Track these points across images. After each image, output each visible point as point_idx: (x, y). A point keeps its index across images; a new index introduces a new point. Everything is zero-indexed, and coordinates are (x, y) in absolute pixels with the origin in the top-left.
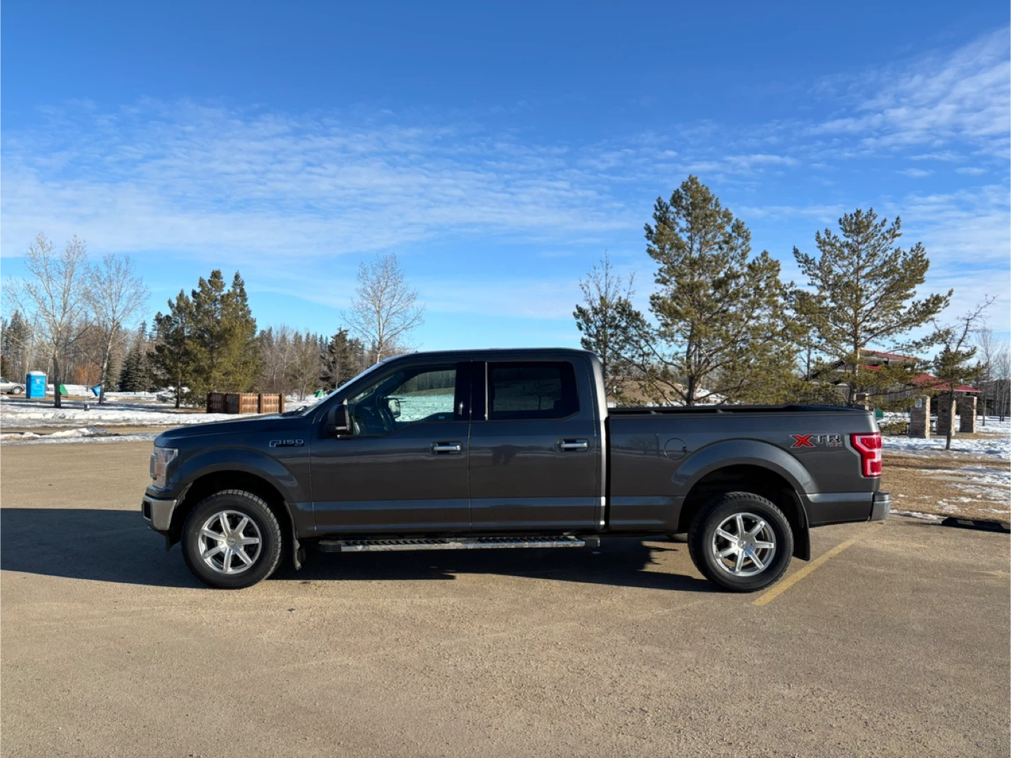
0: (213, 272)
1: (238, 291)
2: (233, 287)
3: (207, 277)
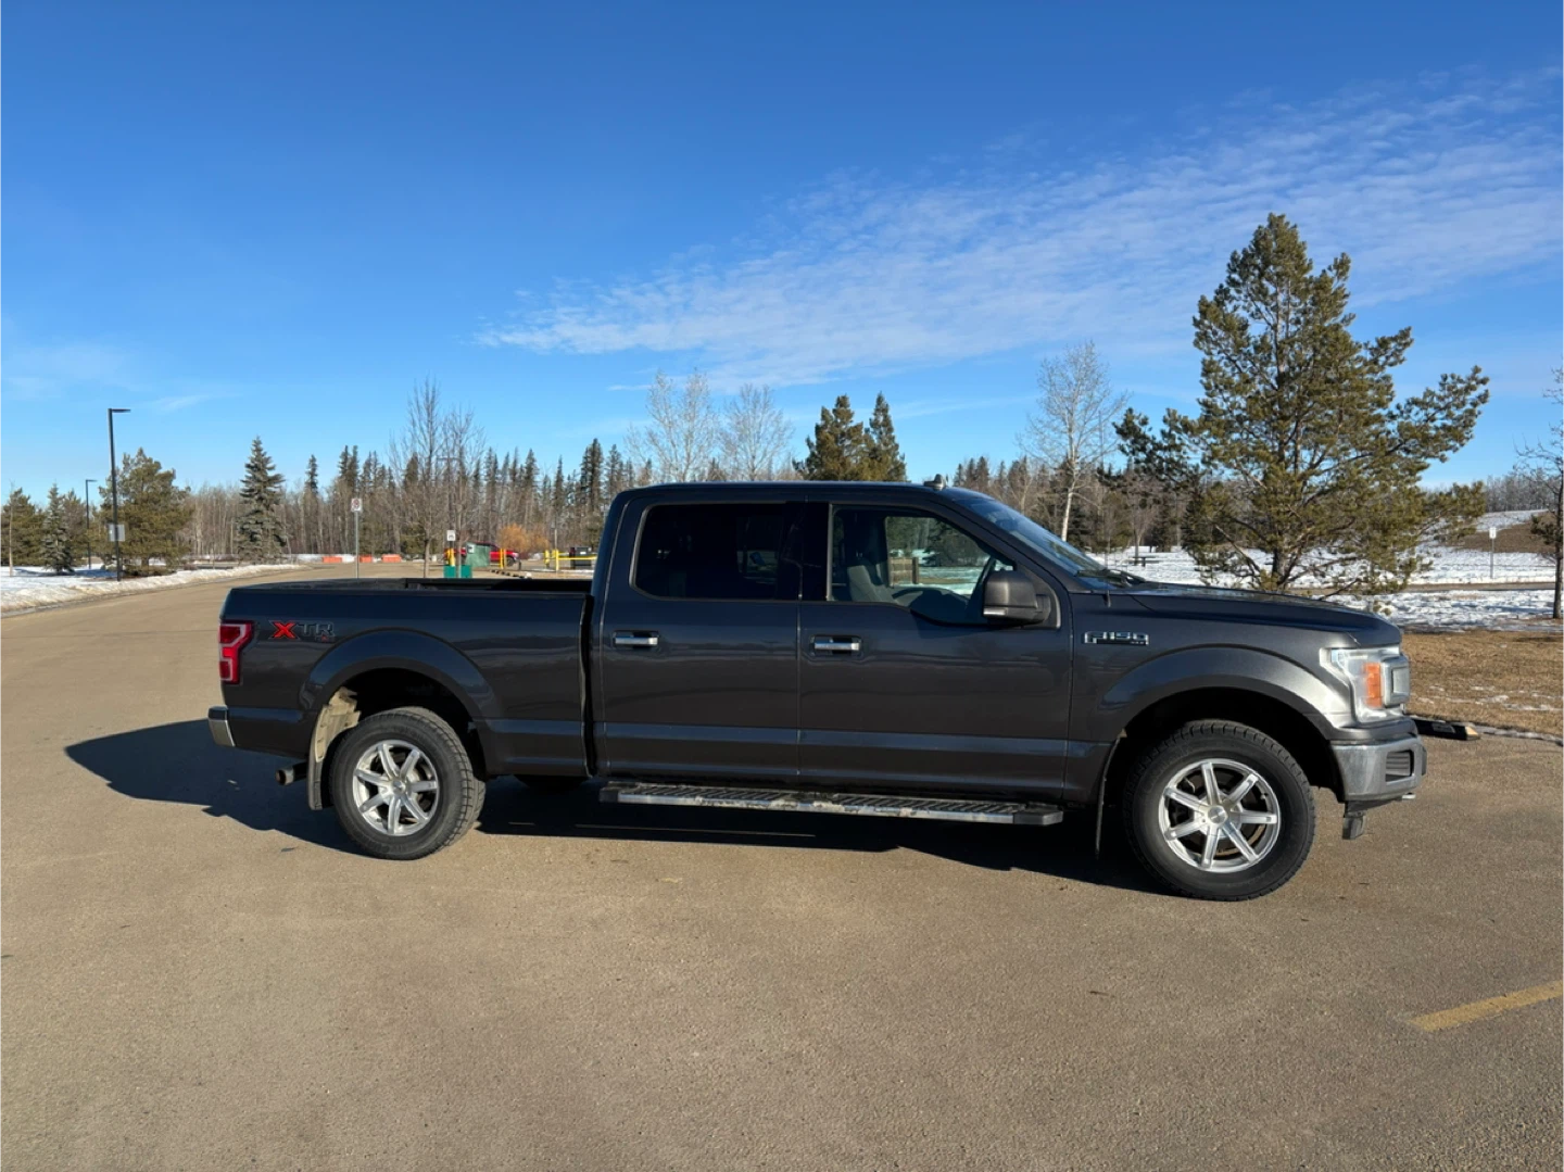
0: (838, 399)
1: (881, 419)
2: (875, 414)
3: (831, 407)
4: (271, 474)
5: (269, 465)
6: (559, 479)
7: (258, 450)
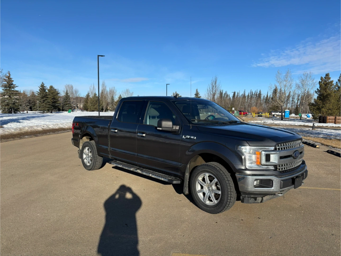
4: (199, 96)
5: (199, 94)
6: (267, 96)
7: (197, 91)
